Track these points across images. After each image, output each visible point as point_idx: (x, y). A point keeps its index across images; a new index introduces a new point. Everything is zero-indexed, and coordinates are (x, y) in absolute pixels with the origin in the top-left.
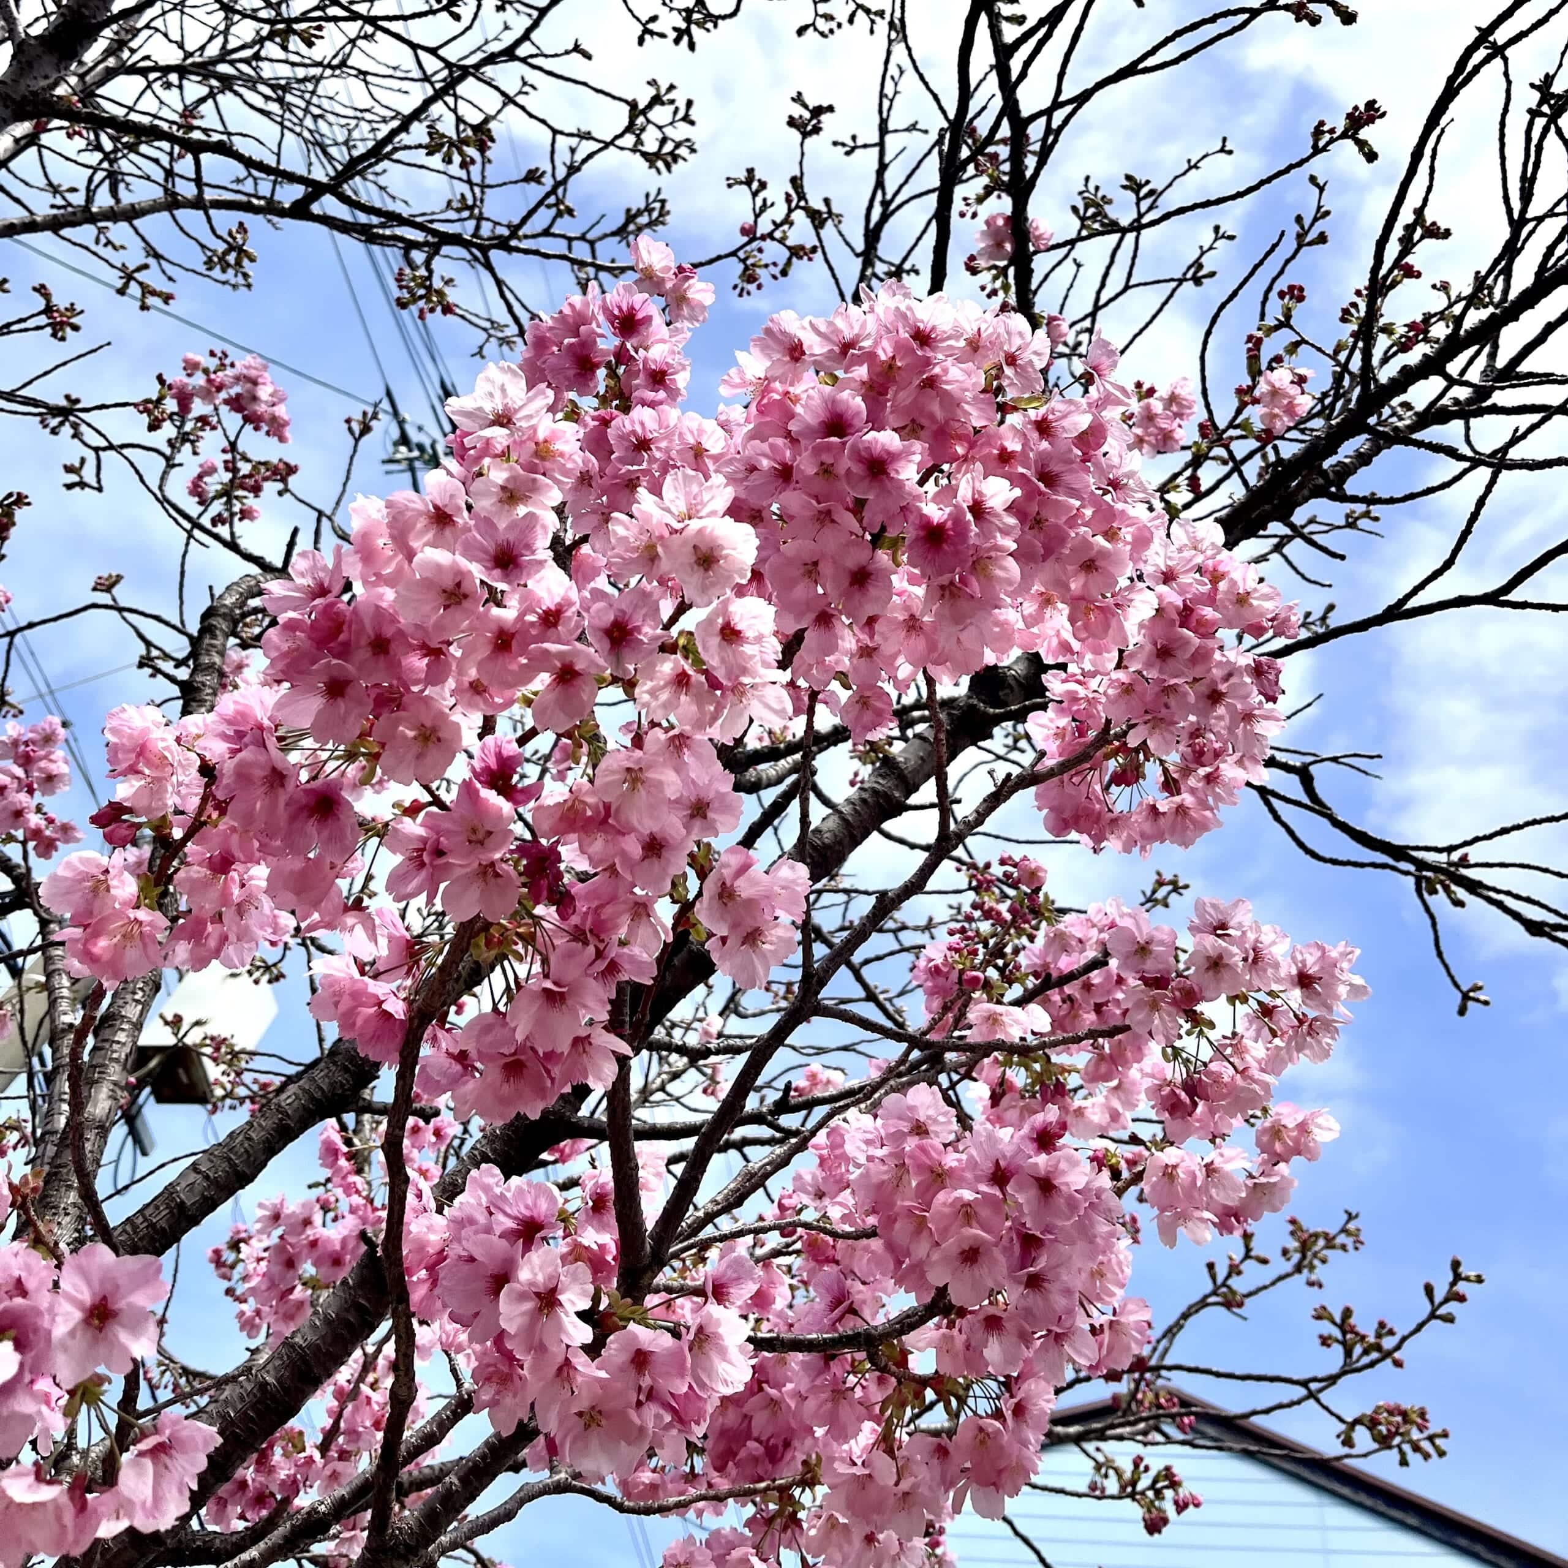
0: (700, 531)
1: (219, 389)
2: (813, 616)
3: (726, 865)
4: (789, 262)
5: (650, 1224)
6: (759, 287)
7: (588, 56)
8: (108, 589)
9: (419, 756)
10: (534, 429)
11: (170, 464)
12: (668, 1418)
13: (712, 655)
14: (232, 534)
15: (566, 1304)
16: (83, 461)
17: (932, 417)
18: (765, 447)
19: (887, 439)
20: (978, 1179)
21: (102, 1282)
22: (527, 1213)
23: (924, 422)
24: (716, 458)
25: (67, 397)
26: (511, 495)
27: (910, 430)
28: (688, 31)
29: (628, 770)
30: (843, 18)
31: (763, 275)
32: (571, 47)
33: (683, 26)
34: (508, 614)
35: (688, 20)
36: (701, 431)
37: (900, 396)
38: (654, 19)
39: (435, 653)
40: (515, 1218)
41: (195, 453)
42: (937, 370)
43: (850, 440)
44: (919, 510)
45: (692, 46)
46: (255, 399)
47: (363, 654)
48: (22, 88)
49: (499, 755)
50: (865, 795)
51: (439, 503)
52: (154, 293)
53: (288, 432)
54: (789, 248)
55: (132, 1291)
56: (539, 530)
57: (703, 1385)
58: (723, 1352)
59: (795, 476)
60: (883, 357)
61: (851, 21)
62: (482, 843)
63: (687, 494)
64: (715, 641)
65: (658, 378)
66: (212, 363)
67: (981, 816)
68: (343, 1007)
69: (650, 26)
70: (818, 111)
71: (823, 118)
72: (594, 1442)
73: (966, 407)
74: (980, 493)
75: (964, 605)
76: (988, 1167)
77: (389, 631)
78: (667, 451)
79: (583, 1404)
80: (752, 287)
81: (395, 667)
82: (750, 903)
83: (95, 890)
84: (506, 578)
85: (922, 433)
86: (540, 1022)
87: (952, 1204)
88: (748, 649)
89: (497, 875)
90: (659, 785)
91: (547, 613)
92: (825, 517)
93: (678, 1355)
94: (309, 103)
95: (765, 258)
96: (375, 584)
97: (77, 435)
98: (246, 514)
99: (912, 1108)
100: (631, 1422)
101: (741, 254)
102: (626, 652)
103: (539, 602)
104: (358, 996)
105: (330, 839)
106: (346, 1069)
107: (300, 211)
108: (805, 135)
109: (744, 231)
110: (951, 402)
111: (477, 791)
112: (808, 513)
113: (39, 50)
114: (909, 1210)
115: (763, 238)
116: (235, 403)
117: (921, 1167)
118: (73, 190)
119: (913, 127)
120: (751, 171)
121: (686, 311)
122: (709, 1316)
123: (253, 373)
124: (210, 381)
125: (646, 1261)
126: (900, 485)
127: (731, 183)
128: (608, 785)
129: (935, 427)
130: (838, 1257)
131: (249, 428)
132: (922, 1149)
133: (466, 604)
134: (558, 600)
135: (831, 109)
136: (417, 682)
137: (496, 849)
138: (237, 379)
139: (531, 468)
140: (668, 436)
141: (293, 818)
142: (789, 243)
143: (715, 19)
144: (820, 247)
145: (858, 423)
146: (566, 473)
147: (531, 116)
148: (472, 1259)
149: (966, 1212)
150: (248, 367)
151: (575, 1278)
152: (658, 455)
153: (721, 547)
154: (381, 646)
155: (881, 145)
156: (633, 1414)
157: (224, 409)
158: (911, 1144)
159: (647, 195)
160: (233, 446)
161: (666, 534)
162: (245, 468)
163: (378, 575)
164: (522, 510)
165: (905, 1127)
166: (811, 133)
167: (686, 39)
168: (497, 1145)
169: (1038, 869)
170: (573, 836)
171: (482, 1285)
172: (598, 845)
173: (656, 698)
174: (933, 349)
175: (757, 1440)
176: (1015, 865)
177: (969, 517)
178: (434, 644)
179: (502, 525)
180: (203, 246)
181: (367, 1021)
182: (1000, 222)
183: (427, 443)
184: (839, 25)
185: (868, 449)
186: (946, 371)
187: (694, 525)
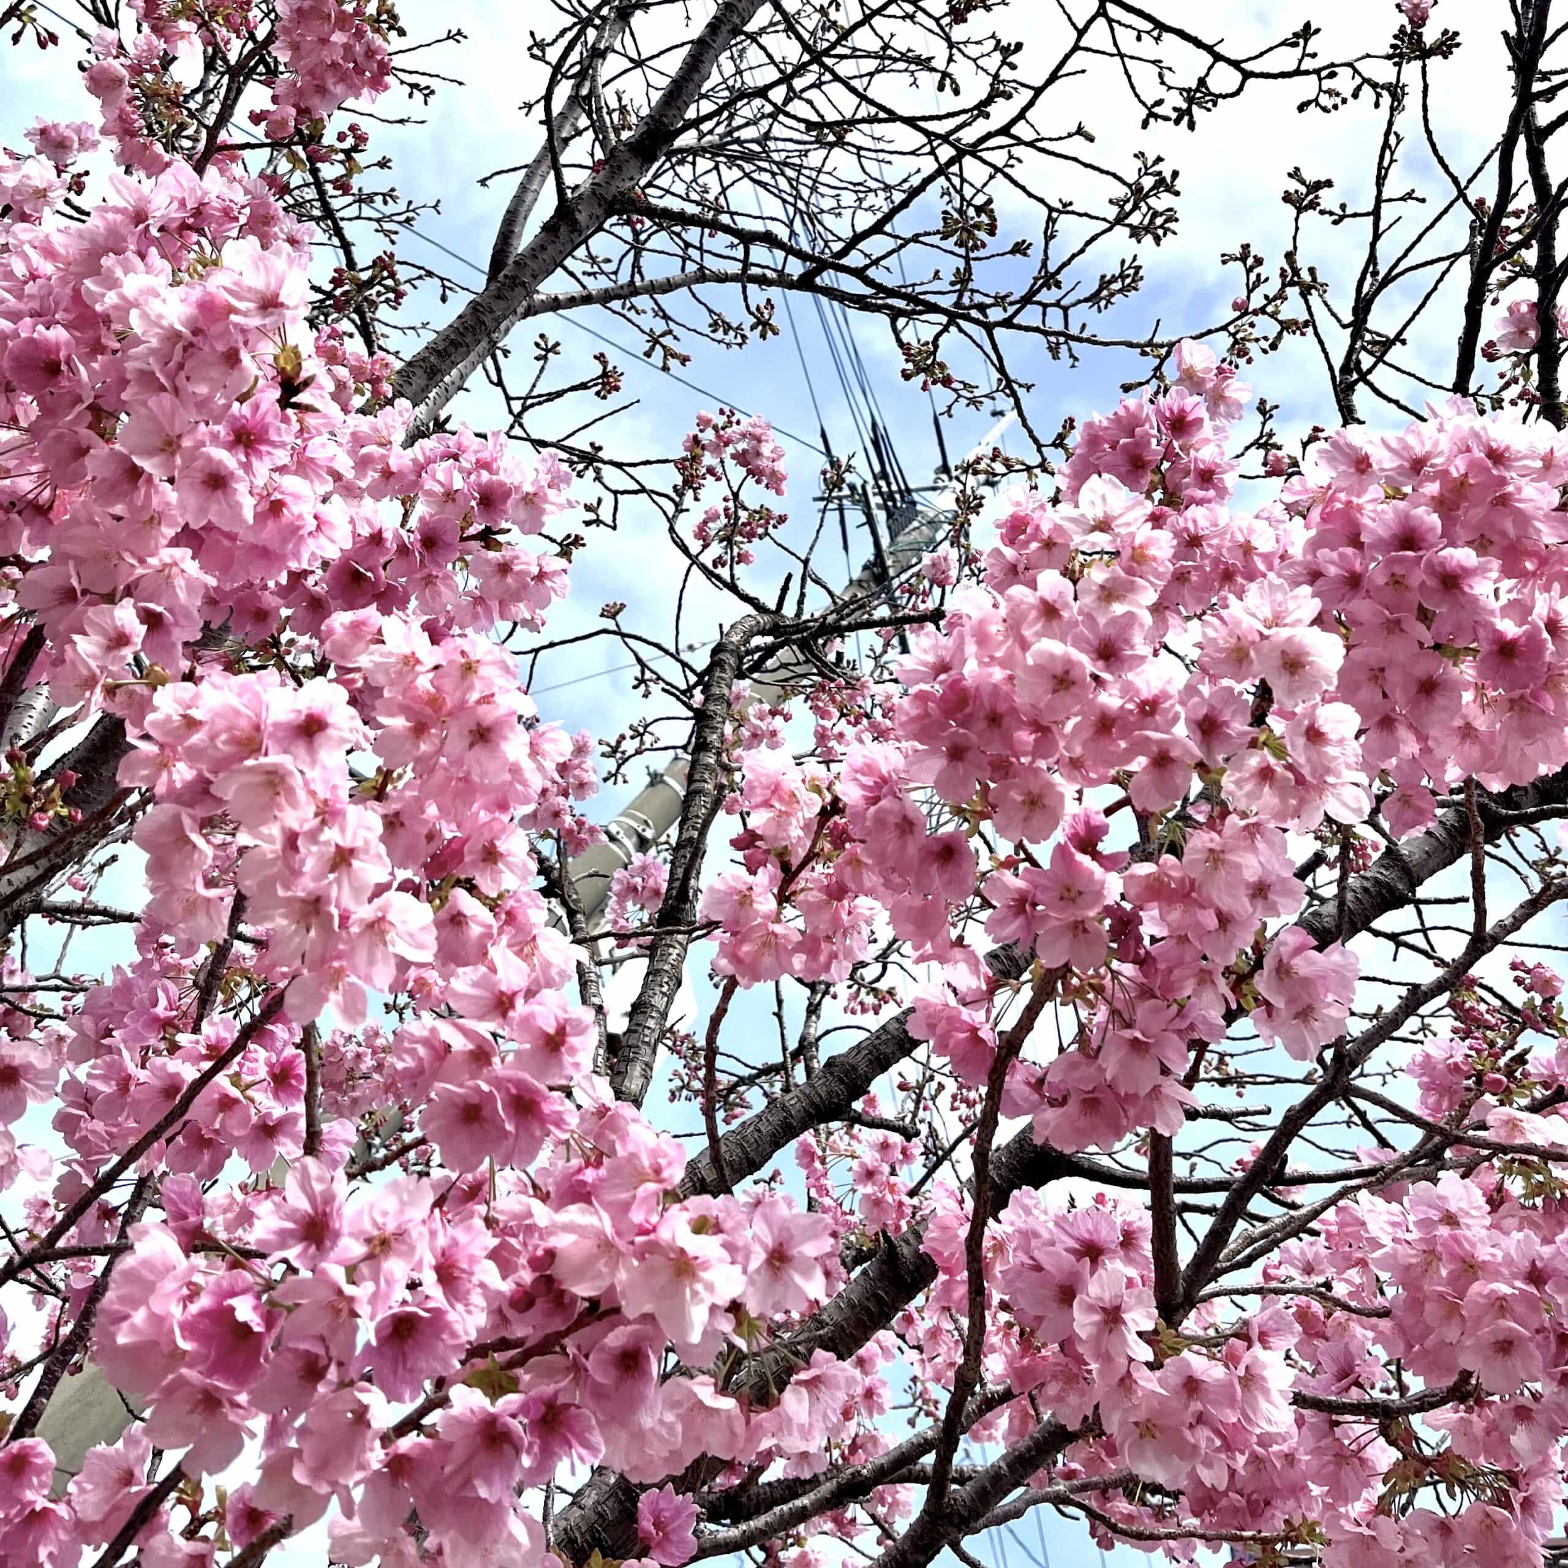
0: (1290, 640)
1: (726, 444)
2: (1377, 719)
3: (1285, 944)
4: (1279, 336)
5: (1183, 1266)
6: (1249, 361)
7: (1091, 139)
8: (613, 616)
9: (1027, 819)
10: (1132, 535)
11: (679, 509)
12: (1218, 1443)
13: (1298, 753)
14: (732, 576)
15: (1130, 1324)
16: (600, 501)
17: (1503, 534)
18: (1334, 555)
19: (1464, 556)
20: (1514, 1276)
21: (781, 1229)
22: (1087, 1235)
23: (1495, 538)
24: (1267, 558)
25: (592, 445)
26: (1109, 593)
27: (1482, 545)
28: (1189, 111)
29: (1211, 850)
30: (1347, 93)
31: (1253, 349)
32: (1074, 129)
33: (1184, 106)
34: (1110, 699)
35: (1190, 101)
36: (1251, 530)
37: (1473, 513)
38: (1159, 103)
39: (1043, 730)
40: (1077, 1240)
41: (696, 499)
42: (1510, 488)
43: (1427, 555)
44: (1492, 625)
45: (1192, 126)
46: (758, 454)
47: (981, 725)
48: (613, 190)
49: (1087, 823)
50: (1367, 884)
51: (1049, 598)
52: (674, 356)
53: (784, 486)
54: (1280, 322)
55: (803, 1242)
56: (1137, 628)
57: (1248, 1419)
58: (1266, 1392)
59: (1365, 584)
60: (1455, 474)
61: (1355, 95)
62: (1073, 900)
63: (1272, 601)
64: (1301, 741)
65: (1207, 477)
66: (721, 421)
67: (1517, 922)
68: (939, 1030)
69: (1156, 110)
70: (1318, 186)
71: (1321, 193)
72: (1149, 1453)
73: (1537, 524)
74: (1556, 613)
75: (1535, 720)
76: (1525, 1264)
77: (1002, 707)
78: (1219, 548)
79: (1141, 1415)
80: (1242, 362)
81: (1008, 740)
82: (1306, 982)
83: (742, 903)
84: (1108, 669)
85: (1491, 548)
86: (1123, 1065)
87: (1488, 1296)
88: (1331, 750)
89: (1085, 931)
90: (1238, 866)
91: (1145, 703)
92: (1394, 626)
93: (1228, 1386)
94: (815, 181)
95: (1256, 333)
96: (987, 665)
97: (598, 478)
98: (742, 558)
99: (1441, 1198)
100: (1184, 1439)
101: (1232, 329)
102: (1215, 744)
103: (1138, 692)
104: (953, 1020)
105: (950, 883)
106: (841, 1081)
107: (806, 283)
108: (1300, 210)
109: (1236, 306)
110: (1523, 520)
111: (1072, 855)
112: (1378, 620)
113: (627, 155)
114: (1441, 1295)
115: (1255, 313)
116: (741, 458)
117: (1454, 1257)
118: (608, 261)
119: (1409, 196)
120: (1246, 247)
121: (1222, 409)
122: (1256, 1358)
123: (758, 431)
124: (719, 437)
125: (1180, 1300)
126: (1474, 600)
127: (1226, 259)
128: (1193, 862)
129: (1505, 543)
130: (1329, 1334)
131: (751, 481)
132: (1455, 1239)
133: (1074, 690)
134: (1155, 692)
135: (1329, 184)
136: (1025, 754)
137: (1090, 907)
138: (743, 436)
139: (1130, 571)
140: (1221, 535)
141: (922, 861)
142: (1280, 317)
143: (1216, 98)
144: (1311, 322)
145: (1431, 538)
146: (1159, 576)
147: (1030, 195)
148: (1038, 1268)
149: (1501, 1305)
150: (754, 426)
151: (1140, 1301)
152: (1209, 551)
153: (1308, 654)
154: (994, 719)
155: (1376, 213)
156: (1187, 1433)
157: (730, 463)
158: (1444, 1231)
159: (1123, 262)
160: (736, 495)
161: (1257, 638)
162: (743, 516)
163: (992, 658)
164: (1118, 609)
165: (1435, 1215)
166: (1306, 208)
167: (1186, 120)
168: (1003, 1172)
169: (1555, 977)
170: (1155, 904)
171: (1049, 1293)
172: (1176, 914)
173: (1241, 788)
174: (1508, 468)
175: (1240, 1493)
176: (1528, 972)
177: (1545, 635)
178: (1045, 723)
179: (1102, 621)
180: (710, 311)
181: (959, 1043)
182: (1524, 308)
183: (859, 484)
184: (1344, 101)
185: (1442, 564)
186: (1519, 490)
187: (1283, 633)
